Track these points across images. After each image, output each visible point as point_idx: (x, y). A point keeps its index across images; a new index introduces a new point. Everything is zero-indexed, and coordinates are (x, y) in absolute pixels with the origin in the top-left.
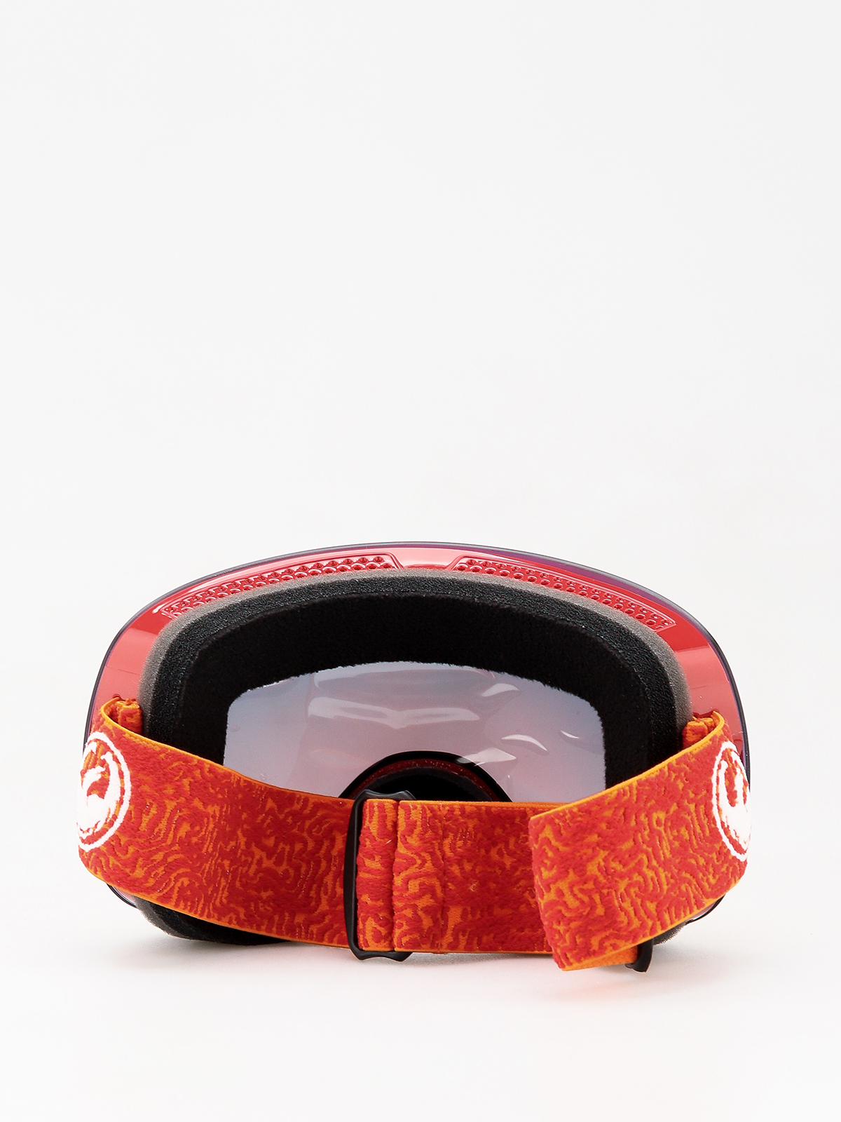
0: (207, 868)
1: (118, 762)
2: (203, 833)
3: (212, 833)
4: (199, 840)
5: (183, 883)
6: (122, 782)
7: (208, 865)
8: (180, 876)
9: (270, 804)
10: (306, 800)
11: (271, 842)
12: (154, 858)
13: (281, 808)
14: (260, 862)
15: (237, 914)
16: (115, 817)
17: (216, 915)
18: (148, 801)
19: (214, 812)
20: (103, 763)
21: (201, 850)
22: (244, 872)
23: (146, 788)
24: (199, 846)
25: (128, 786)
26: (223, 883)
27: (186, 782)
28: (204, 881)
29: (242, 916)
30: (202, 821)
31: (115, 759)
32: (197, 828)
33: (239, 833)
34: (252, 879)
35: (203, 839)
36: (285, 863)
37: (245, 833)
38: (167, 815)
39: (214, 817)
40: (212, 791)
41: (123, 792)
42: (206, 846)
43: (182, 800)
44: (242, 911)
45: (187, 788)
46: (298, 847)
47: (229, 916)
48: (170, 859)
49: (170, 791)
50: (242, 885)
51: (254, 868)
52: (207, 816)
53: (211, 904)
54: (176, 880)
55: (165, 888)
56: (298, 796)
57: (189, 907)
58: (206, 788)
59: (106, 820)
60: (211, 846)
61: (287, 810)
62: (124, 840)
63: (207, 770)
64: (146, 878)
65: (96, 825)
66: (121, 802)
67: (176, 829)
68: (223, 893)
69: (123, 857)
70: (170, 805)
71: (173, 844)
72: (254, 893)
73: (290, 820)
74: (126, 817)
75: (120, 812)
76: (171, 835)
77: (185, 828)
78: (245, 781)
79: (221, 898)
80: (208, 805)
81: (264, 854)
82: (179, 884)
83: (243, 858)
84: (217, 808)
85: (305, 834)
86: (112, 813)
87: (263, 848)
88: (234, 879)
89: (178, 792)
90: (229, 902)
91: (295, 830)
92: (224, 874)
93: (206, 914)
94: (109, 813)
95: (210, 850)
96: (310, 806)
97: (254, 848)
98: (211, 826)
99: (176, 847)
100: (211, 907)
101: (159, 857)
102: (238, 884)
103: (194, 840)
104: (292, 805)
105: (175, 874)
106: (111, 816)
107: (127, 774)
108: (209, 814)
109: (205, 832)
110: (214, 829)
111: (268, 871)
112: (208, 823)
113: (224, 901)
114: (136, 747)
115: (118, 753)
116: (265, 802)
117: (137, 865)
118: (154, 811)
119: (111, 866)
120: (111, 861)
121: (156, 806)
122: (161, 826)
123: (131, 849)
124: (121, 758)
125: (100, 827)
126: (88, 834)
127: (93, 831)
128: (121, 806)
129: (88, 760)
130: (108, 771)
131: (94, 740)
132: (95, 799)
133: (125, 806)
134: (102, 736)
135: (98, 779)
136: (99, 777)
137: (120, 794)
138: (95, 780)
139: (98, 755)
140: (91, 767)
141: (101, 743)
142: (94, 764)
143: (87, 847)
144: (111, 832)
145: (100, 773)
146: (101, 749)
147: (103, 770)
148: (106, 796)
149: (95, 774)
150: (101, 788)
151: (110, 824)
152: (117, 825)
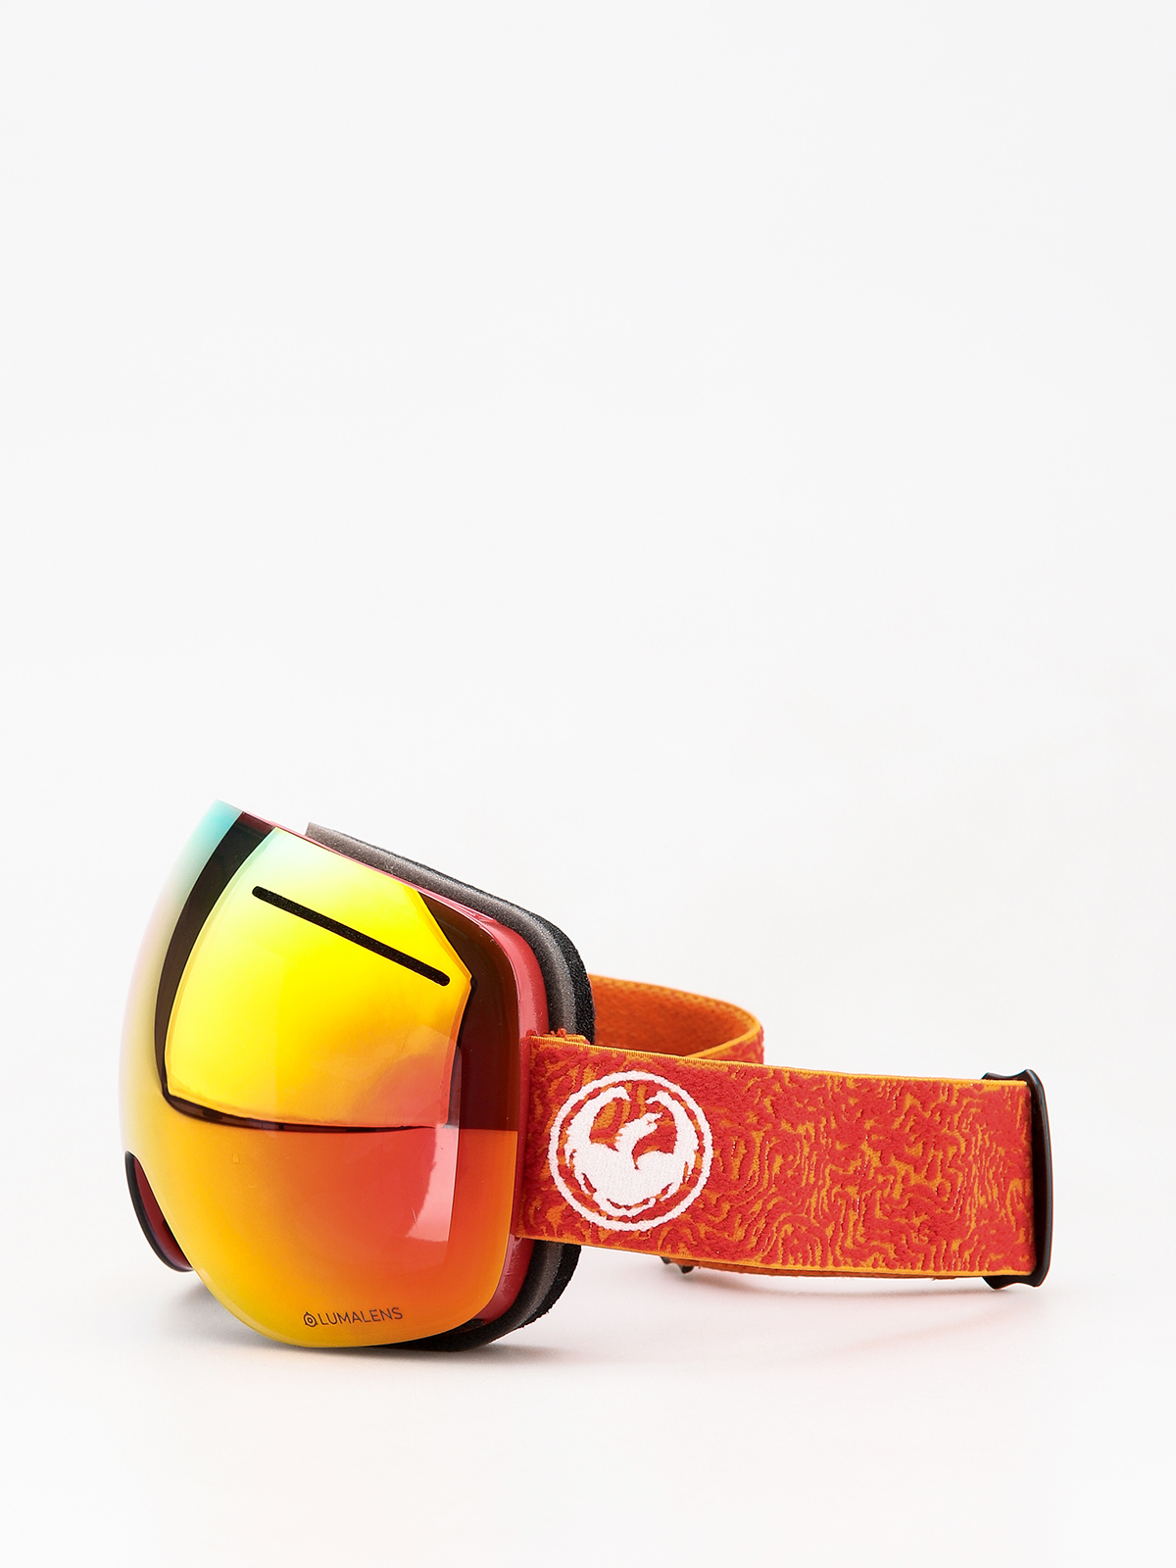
0: (814, 1205)
1: (680, 1100)
2: (798, 1162)
3: (809, 1158)
4: (794, 1172)
5: (786, 1231)
6: (696, 1124)
7: (813, 1200)
8: (782, 1224)
9: (909, 1100)
10: (951, 1089)
11: (916, 1151)
12: (753, 1210)
13: (924, 1104)
14: (905, 1179)
15: (881, 1251)
16: (697, 1171)
17: (849, 1260)
18: (734, 1140)
19: (807, 1130)
20: (656, 1107)
21: (799, 1183)
22: (885, 1195)
23: (725, 1124)
24: (796, 1179)
25: (705, 1127)
26: (853, 1216)
27: (767, 1102)
28: (813, 1221)
29: (892, 1255)
30: (795, 1146)
31: (675, 1096)
32: (791, 1158)
33: (864, 1146)
34: (899, 1203)
35: (799, 1169)
36: (939, 1175)
37: (874, 1146)
38: (758, 1150)
39: (807, 1137)
40: (799, 1105)
41: (700, 1136)
42: (804, 1177)
43: (769, 1126)
44: (890, 1248)
45: (770, 1110)
46: (952, 1151)
47: (872, 1258)
48: (770, 1206)
49: (752, 1119)
50: (885, 1213)
51: (899, 1188)
52: (798, 1137)
53: (837, 1248)
54: (778, 1230)
55: (768, 1244)
56: (943, 1084)
57: (801, 1260)
58: (791, 1104)
59: (684, 1180)
60: (812, 1176)
61: (933, 1105)
62: (713, 1198)
63: (788, 1080)
64: (746, 1237)
65: (668, 1187)
66: (701, 1150)
67: (770, 1166)
68: (855, 1230)
69: (717, 1220)
70: (757, 1137)
71: (769, 1186)
72: (904, 1221)
73: (937, 1118)
74: (712, 1168)
75: (704, 1163)
76: (766, 1176)
77: (779, 1161)
78: (856, 1081)
79: (854, 1236)
80: (798, 1124)
81: (911, 1168)
82: (782, 1234)
83: (881, 1179)
84: (810, 1126)
85: (957, 1134)
86: (691, 1167)
87: (908, 1160)
88: (870, 1208)
89: (762, 1118)
90: (869, 1239)
91: (945, 1130)
92: (851, 1205)
93: (830, 1262)
94: (687, 1168)
95: (812, 1180)
96: (956, 1094)
97: (893, 1162)
98: (806, 1150)
99: (774, 1189)
100: (838, 1252)
101: (757, 1207)
102: (878, 1214)
103: (790, 1173)
104: (938, 1096)
105: (776, 1224)
106: (690, 1173)
107: (699, 1111)
108: (801, 1135)
109: (800, 1160)
110: (810, 1153)
111: (919, 1188)
112: (801, 1147)
113: (862, 1240)
114: (701, 1074)
115: (675, 1088)
116: (900, 1101)
117: (736, 1225)
118: (742, 1150)
119: (703, 1236)
120: (703, 1229)
121: (742, 1142)
122: (755, 1167)
123: (726, 1207)
124: (684, 1094)
125: (672, 1191)
126: (645, 1207)
127: (657, 1200)
128: (702, 1155)
129: (610, 1113)
130: (667, 1115)
131: (615, 1085)
132: (652, 1158)
133: (709, 1154)
134: (635, 1075)
135: (652, 1131)
136: (654, 1127)
137: (697, 1141)
138: (646, 1134)
139: (641, 1101)
140: (630, 1119)
141: (636, 1084)
142: (634, 1115)
143: (645, 1225)
144: (696, 1192)
145: (655, 1121)
146: (641, 1092)
147: (659, 1116)
148: (676, 1149)
149: (643, 1126)
150: (663, 1139)
151: (690, 1182)
152: (702, 1180)
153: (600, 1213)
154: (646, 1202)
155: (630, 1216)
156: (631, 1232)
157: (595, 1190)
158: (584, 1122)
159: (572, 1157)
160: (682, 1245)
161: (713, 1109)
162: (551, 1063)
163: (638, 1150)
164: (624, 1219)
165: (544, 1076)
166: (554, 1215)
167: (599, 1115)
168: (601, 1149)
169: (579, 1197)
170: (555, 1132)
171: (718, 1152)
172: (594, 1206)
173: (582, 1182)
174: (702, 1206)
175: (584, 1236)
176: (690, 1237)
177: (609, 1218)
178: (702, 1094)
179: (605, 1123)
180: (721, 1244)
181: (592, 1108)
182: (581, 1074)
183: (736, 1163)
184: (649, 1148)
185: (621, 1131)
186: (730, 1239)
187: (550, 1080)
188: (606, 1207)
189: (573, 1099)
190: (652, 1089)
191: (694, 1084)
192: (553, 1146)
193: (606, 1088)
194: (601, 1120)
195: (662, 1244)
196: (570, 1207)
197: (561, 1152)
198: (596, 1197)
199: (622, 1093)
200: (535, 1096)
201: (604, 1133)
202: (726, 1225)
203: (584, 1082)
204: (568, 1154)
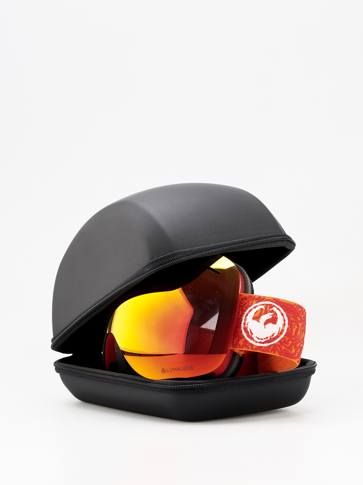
1: (279, 310)
6: (283, 317)
16: (283, 330)
18: (294, 324)
20: (272, 311)
23: (292, 318)
25: (286, 318)
27: (302, 316)
31: (278, 309)
38: (300, 328)
41: (284, 321)
43: (303, 323)
49: (299, 319)
59: (279, 332)
62: (287, 339)
64: (295, 352)
65: (274, 334)
66: (284, 325)
67: (302, 334)
69: (288, 346)
70: (300, 325)
71: (302, 340)
74: (287, 330)
75: (285, 328)
76: (301, 336)
86: (281, 329)
89: (302, 320)
94: (280, 329)
101: (299, 345)
106: (281, 330)
107: (285, 314)
114: (286, 304)
115: (278, 307)
117: (293, 348)
118: (296, 327)
119: (283, 349)
120: (283, 348)
121: (296, 325)
122: (299, 333)
123: (291, 342)
124: (281, 308)
125: (275, 335)
126: (267, 339)
127: (270, 338)
128: (284, 326)
129: (259, 312)
130: (275, 314)
131: (261, 305)
132: (270, 325)
133: (287, 326)
134: (267, 303)
135: (270, 318)
136: (271, 317)
137: (283, 322)
138: (268, 318)
139: (268, 309)
140: (265, 314)
141: (267, 305)
142: (266, 313)
143: (266, 345)
144: (282, 336)
145: (272, 315)
146: (268, 307)
147: (273, 314)
148: (277, 323)
149: (268, 316)
150: (274, 320)
151: (281, 333)
152: (284, 333)
153: (254, 340)
154: (267, 338)
155: (262, 342)
156: (262, 347)
157: (253, 334)
158: (251, 315)
159: (247, 324)
160: (276, 351)
161: (289, 314)
162: (245, 300)
163: (266, 323)
164: (260, 343)
165: (243, 304)
166: (241, 342)
167: (256, 313)
168: (255, 322)
169: (248, 336)
170: (244, 318)
171: (289, 326)
172: (252, 339)
173: (249, 331)
174: (283, 341)
175: (249, 347)
176: (279, 349)
177: (256, 342)
178: (286, 309)
179: (257, 315)
180: (288, 352)
181: (254, 311)
182: (252, 302)
183: (294, 330)
184: (269, 322)
185: (261, 317)
186: (291, 352)
187: (244, 305)
188: (255, 339)
189: (249, 309)
190: (272, 306)
191: (284, 306)
192: (243, 322)
193: (259, 306)
194: (256, 314)
195: (271, 351)
196: (246, 339)
197: (244, 324)
198: (253, 336)
199: (263, 307)
200: (240, 309)
201: (257, 318)
202: (290, 348)
203: (253, 304)
204: (246, 324)
